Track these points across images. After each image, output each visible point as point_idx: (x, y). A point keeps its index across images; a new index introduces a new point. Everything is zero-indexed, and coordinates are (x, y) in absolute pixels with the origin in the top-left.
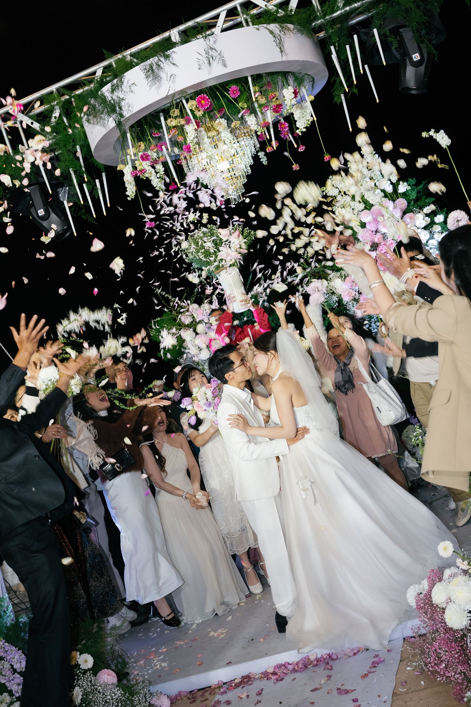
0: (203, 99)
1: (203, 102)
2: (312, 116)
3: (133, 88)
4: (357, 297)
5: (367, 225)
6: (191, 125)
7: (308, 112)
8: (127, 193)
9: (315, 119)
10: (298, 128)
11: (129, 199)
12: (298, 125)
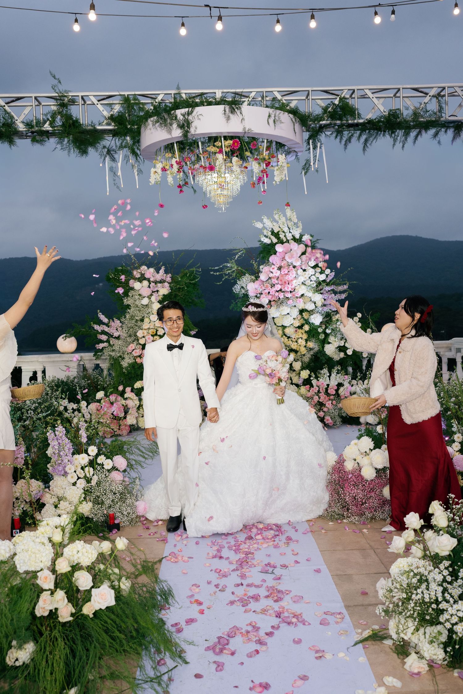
0: (237, 142)
1: (236, 144)
2: (285, 176)
3: (200, 117)
4: (258, 295)
5: (277, 253)
6: (221, 155)
7: (284, 173)
8: (150, 180)
9: (287, 179)
10: (274, 181)
11: (150, 184)
12: (276, 178)
